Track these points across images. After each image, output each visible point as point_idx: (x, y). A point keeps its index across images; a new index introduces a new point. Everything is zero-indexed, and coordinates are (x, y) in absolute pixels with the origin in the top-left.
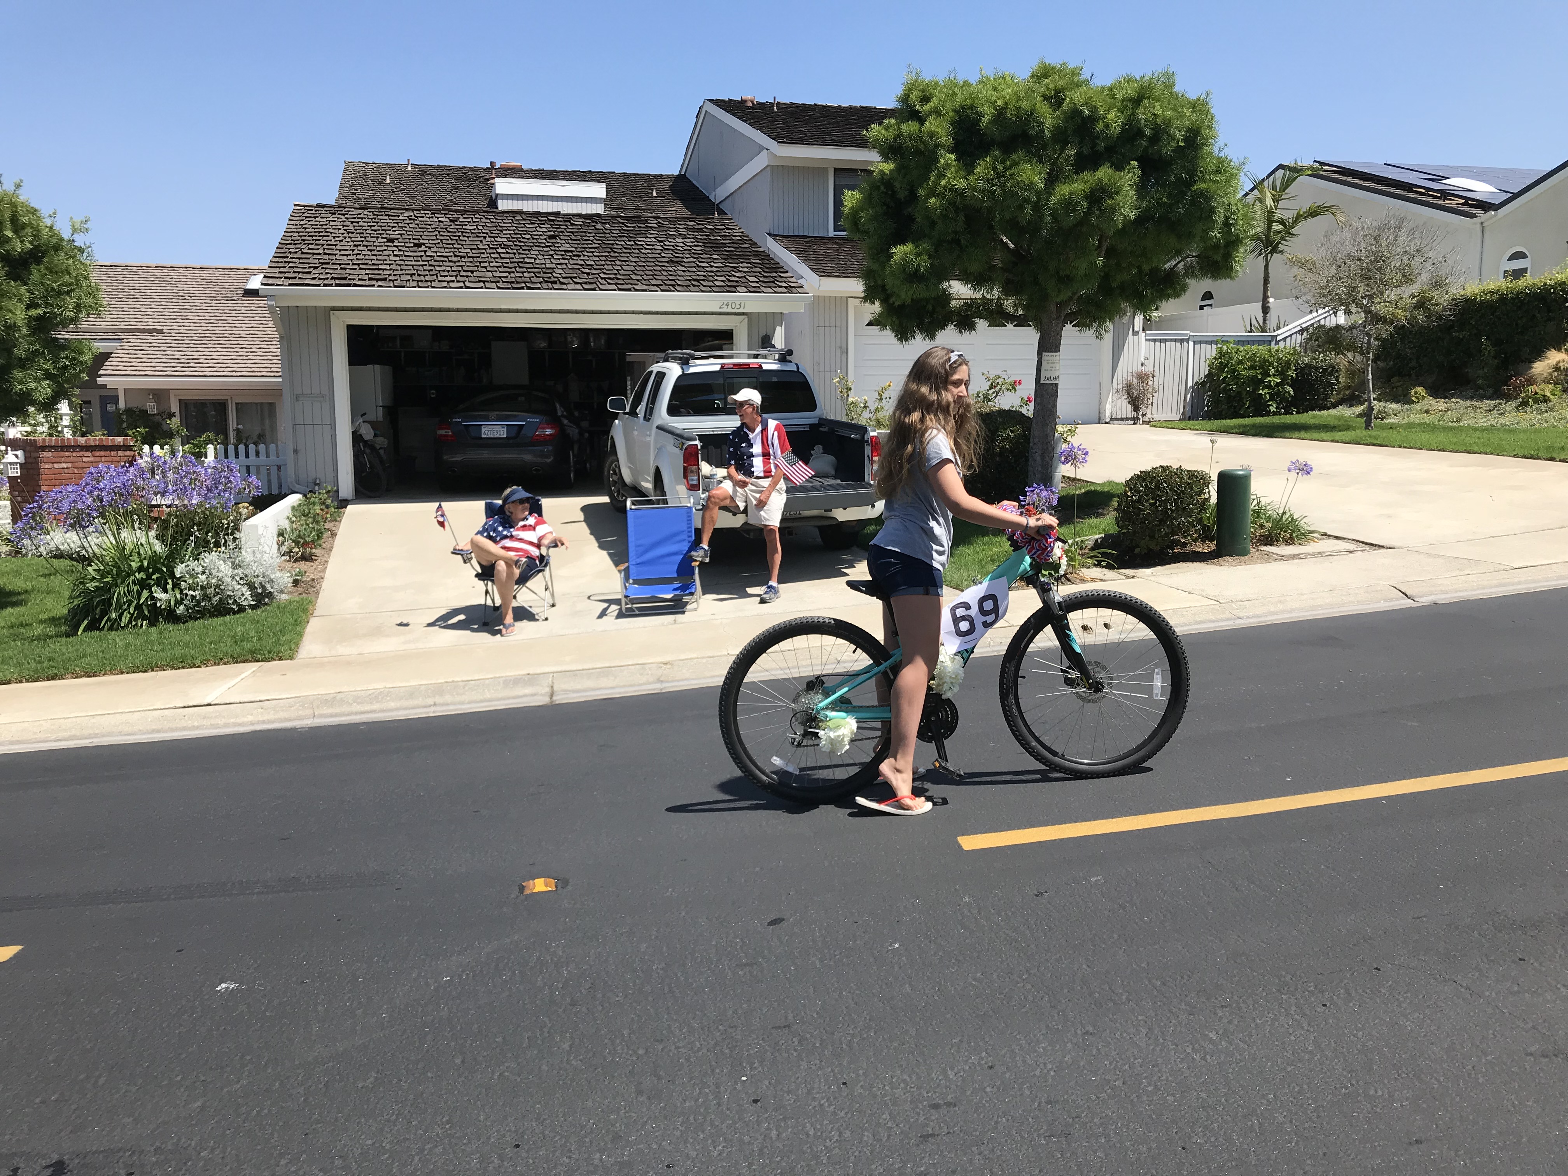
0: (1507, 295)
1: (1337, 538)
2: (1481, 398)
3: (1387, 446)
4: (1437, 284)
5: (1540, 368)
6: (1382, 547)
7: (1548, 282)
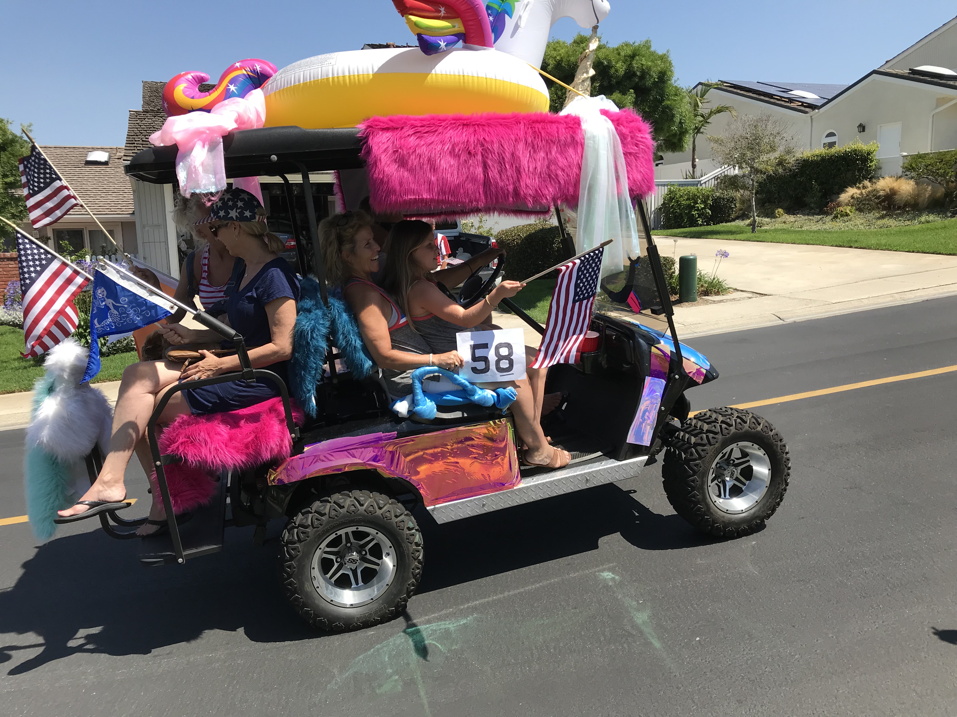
0: (825, 157)
1: (742, 291)
2: (813, 214)
3: (764, 242)
4: (789, 152)
5: (844, 197)
6: (766, 295)
7: (848, 150)
